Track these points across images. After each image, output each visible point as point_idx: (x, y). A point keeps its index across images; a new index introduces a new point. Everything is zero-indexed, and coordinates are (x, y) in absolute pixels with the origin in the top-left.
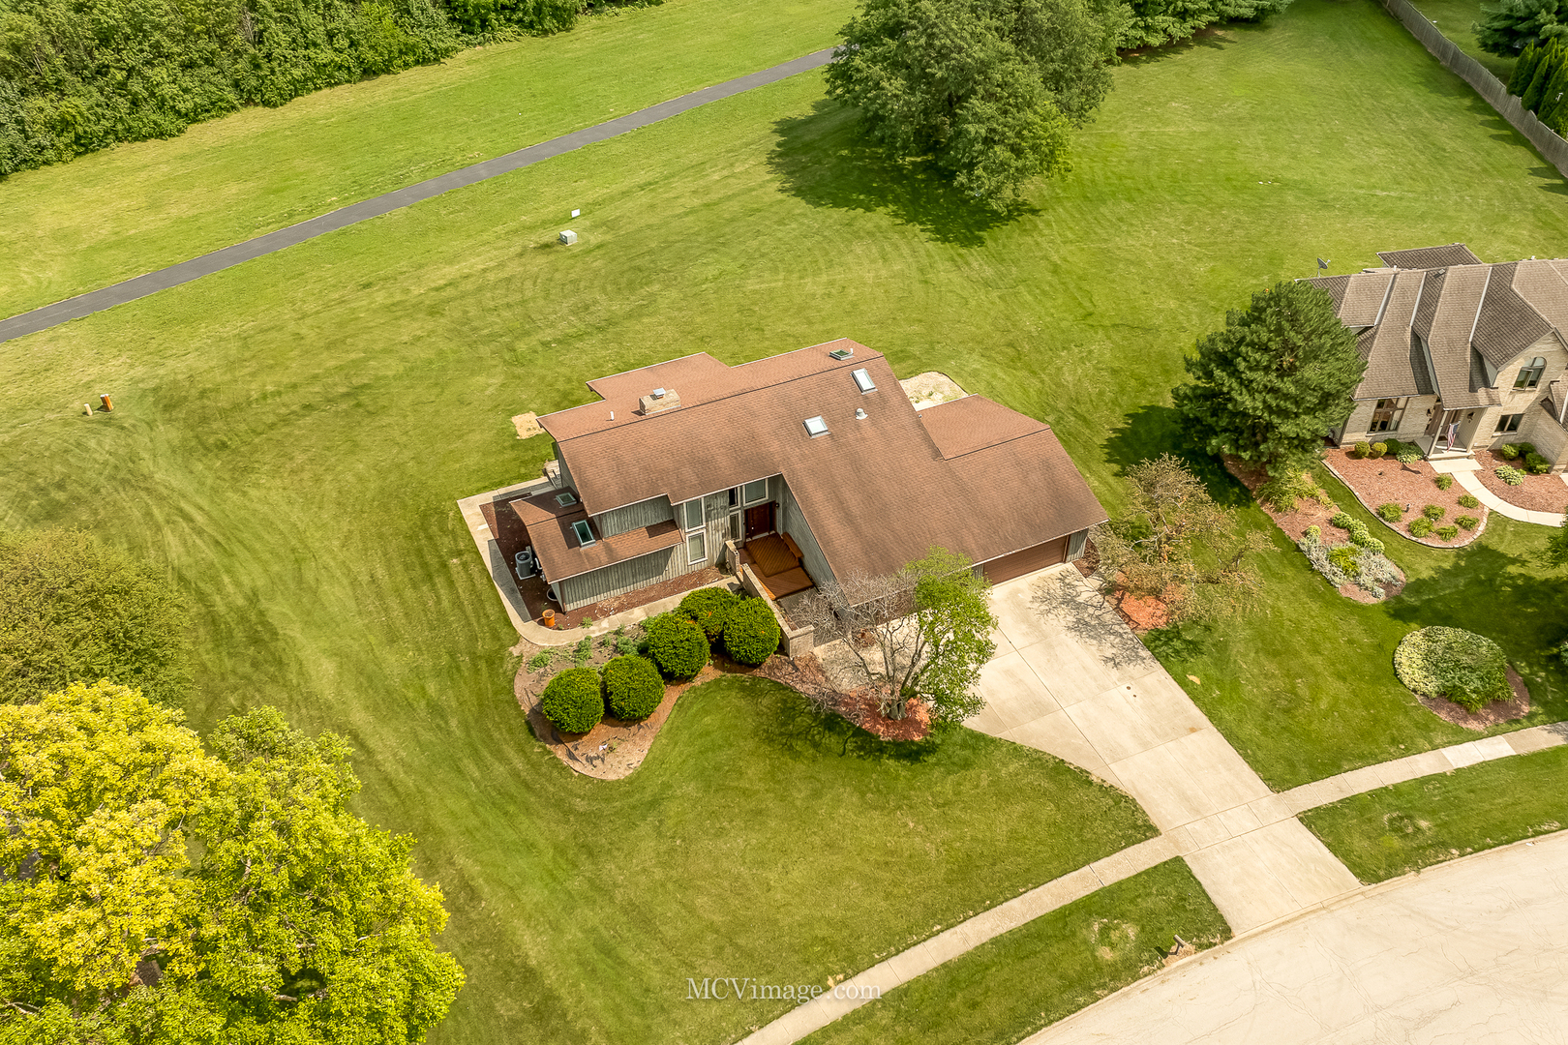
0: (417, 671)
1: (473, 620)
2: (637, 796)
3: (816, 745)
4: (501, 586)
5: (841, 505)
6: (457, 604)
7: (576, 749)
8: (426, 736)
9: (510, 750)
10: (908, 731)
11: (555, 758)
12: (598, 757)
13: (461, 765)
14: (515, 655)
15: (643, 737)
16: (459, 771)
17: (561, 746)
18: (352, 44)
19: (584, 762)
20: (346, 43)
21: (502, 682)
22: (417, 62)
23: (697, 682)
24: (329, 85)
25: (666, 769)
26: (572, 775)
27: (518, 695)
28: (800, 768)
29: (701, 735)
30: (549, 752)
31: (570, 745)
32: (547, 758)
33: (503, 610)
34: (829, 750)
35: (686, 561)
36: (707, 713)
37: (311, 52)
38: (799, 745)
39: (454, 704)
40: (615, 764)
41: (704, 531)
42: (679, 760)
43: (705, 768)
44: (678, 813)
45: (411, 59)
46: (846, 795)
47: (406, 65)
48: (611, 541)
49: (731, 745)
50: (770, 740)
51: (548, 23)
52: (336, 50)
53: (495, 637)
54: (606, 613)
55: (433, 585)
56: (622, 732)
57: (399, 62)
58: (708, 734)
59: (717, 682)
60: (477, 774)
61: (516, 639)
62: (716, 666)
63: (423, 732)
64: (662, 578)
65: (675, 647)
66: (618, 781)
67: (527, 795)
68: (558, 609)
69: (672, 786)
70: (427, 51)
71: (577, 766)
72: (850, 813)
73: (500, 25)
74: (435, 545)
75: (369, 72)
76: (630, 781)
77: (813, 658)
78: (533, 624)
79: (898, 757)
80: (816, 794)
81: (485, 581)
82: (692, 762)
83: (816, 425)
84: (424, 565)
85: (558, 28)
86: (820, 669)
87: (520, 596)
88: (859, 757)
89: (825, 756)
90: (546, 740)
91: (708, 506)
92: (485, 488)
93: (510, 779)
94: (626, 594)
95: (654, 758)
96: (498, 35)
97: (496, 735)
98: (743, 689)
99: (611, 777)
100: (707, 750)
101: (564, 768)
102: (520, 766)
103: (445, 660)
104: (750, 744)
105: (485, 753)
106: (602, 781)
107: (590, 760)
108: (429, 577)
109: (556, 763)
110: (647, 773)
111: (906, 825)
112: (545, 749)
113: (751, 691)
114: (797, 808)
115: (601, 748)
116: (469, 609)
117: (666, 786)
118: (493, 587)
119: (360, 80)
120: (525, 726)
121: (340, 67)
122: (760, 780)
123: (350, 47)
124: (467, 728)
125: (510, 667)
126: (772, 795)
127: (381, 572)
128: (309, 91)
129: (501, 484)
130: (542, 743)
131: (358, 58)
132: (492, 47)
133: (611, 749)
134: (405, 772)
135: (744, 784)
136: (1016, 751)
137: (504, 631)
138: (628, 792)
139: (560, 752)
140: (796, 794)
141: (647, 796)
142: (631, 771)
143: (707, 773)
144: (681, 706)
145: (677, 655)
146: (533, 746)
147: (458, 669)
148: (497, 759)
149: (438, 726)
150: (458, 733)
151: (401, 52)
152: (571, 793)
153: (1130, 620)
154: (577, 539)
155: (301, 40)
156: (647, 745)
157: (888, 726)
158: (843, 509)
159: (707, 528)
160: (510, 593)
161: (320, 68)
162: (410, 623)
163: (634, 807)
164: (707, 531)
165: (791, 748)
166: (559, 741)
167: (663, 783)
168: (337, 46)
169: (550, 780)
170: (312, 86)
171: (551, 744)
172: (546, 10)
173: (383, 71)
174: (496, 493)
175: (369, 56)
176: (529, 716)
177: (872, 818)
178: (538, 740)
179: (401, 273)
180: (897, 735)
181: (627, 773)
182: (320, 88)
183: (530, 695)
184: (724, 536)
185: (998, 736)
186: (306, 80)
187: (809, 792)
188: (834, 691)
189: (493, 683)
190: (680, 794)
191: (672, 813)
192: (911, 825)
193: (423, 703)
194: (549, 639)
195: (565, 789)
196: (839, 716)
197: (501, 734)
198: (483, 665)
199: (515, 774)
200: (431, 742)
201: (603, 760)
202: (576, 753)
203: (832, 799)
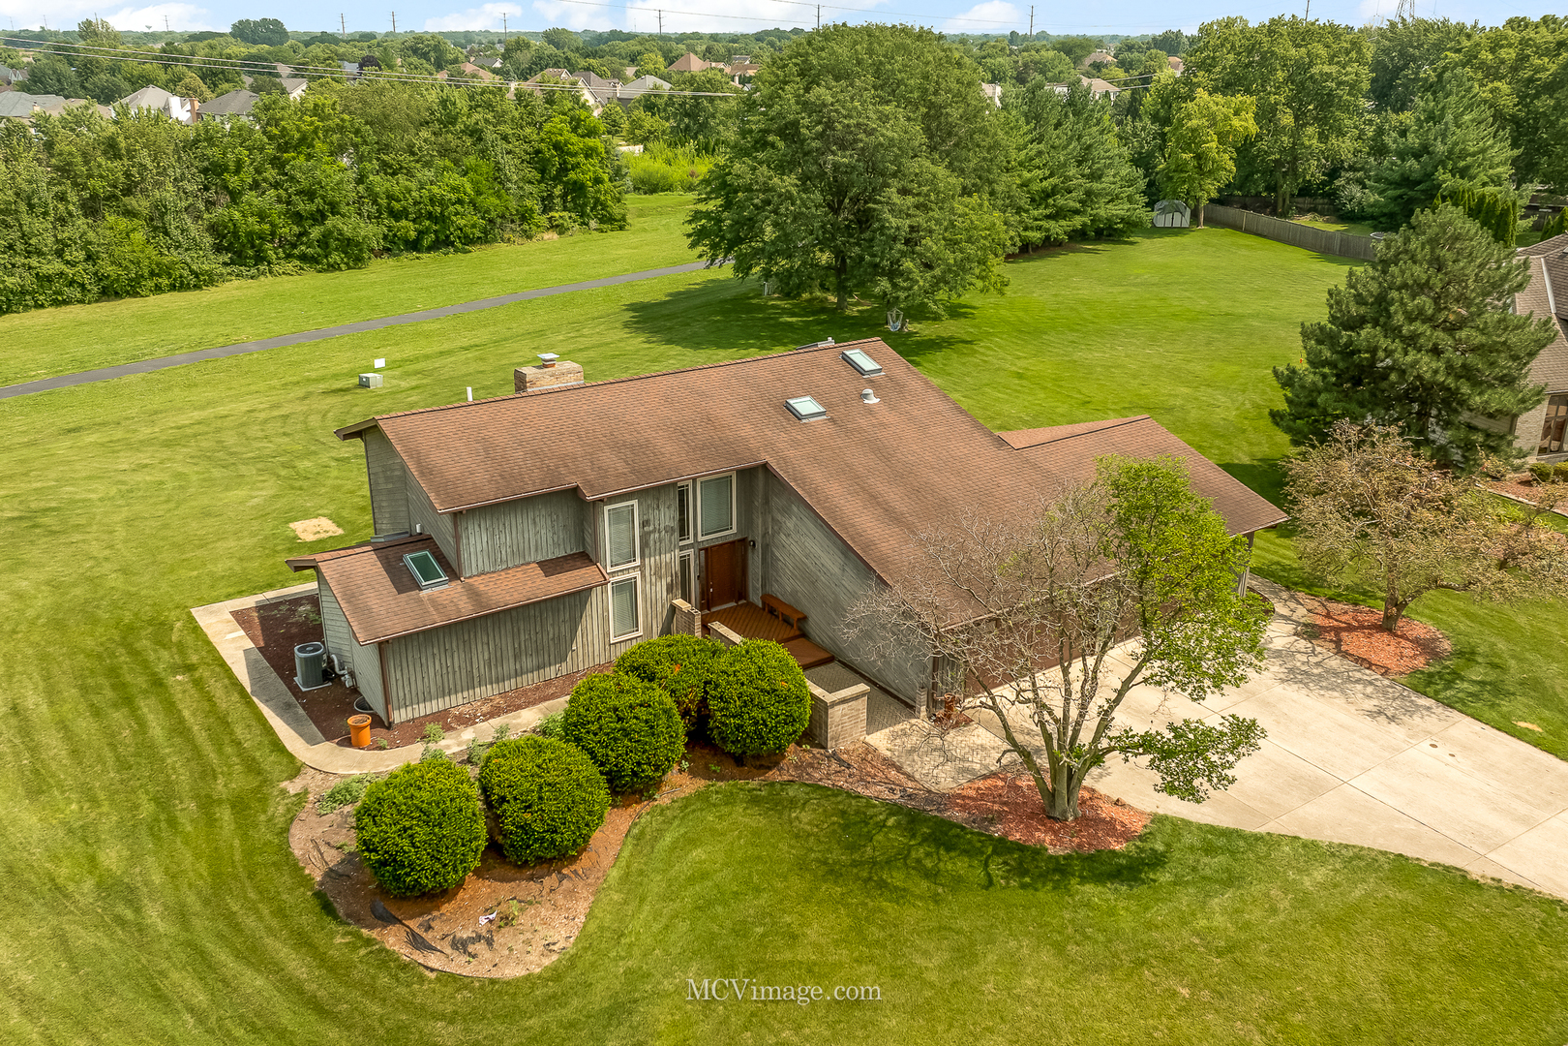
0: (85, 835)
1: (208, 749)
2: (575, 1002)
3: (931, 875)
4: (266, 702)
5: (873, 499)
6: (179, 729)
7: (429, 927)
8: (85, 938)
9: (278, 945)
10: (1095, 836)
11: (383, 950)
12: (479, 938)
13: (164, 985)
14: (292, 792)
15: (571, 894)
16: (159, 996)
17: (395, 928)
18: (89, 257)
19: (448, 950)
20: (81, 255)
21: (264, 834)
22: (173, 288)
23: (663, 799)
24: (56, 303)
25: (631, 945)
26: (422, 979)
27: (297, 853)
28: (912, 915)
29: (691, 880)
30: (369, 942)
31: (413, 924)
32: (363, 952)
33: (269, 731)
34: (958, 880)
35: (606, 634)
36: (692, 842)
37: (34, 261)
38: (897, 878)
39: (157, 878)
40: (518, 946)
41: (637, 574)
42: (656, 927)
43: (713, 936)
44: (674, 1024)
45: (165, 281)
46: (1025, 951)
47: (158, 289)
48: (476, 582)
49: (758, 890)
50: (833, 873)
51: (335, 257)
52: (68, 263)
53: (252, 767)
54: (467, 721)
55: (134, 711)
56: (526, 888)
57: (150, 284)
58: (704, 876)
59: (702, 796)
60: (201, 999)
61: (295, 769)
62: (693, 773)
63: (82, 932)
64: (564, 669)
65: (620, 719)
66: (527, 978)
67: (320, 1028)
68: (378, 723)
69: (649, 975)
70: (186, 273)
71: (434, 961)
72: (1049, 984)
73: (278, 259)
74: (145, 661)
75: (109, 291)
76: (555, 974)
77: (870, 750)
78: (328, 746)
79: (1100, 878)
80: (965, 955)
81: (235, 697)
82: (683, 927)
83: (805, 405)
84: (119, 686)
85: (347, 264)
86: (889, 763)
87: (301, 711)
88: (1024, 886)
89: (954, 891)
90: (359, 921)
91: (644, 524)
92: (240, 593)
93: (278, 998)
94: (503, 694)
95: (601, 928)
96: (276, 268)
97: (250, 922)
98: (755, 801)
99: (512, 971)
100: (710, 904)
101: (404, 967)
102: (302, 973)
103: (147, 809)
104: (797, 884)
105: (223, 956)
106: (493, 982)
107: (460, 945)
108: (127, 701)
109: (385, 959)
110: (589, 956)
111: (1174, 994)
112: (359, 936)
113: (775, 803)
114: (932, 986)
115: (483, 920)
116: (201, 737)
117: (634, 977)
118: (250, 704)
119: (97, 301)
120: (315, 902)
121: (71, 283)
122: (836, 943)
123: (86, 260)
124: (182, 916)
125: (281, 809)
126: (872, 968)
127: (33, 700)
128: (27, 308)
129: (270, 586)
130: (353, 928)
131: (96, 274)
132: (266, 281)
133: (507, 920)
134: (26, 1013)
135: (805, 954)
136: (1311, 851)
137: (269, 761)
138: (554, 996)
139: (393, 940)
140: (920, 961)
141: (599, 999)
142: (555, 957)
143: (720, 943)
144: (639, 838)
145: (626, 733)
146: (332, 935)
147: (172, 822)
148: (250, 964)
149: (120, 921)
150: (162, 927)
151: (152, 274)
152: (422, 1011)
153: (1371, 664)
154: (412, 578)
155: (19, 246)
156: (582, 907)
157: (1055, 833)
158: (878, 504)
159: (642, 568)
160: (284, 710)
161: (45, 280)
162: (80, 763)
163: (572, 1025)
164: (643, 576)
165: (882, 885)
166: (388, 920)
167: (628, 972)
168: (69, 258)
169: (372, 992)
170: (31, 303)
171: (371, 927)
172: (333, 244)
173: (128, 293)
174: (260, 597)
175: (110, 270)
176: (321, 884)
177: (1098, 990)
178: (342, 923)
179: (127, 419)
180: (1080, 846)
181: (546, 962)
182: (42, 306)
183: (323, 849)
184: (670, 589)
185: (1263, 830)
186: (23, 293)
187: (946, 956)
188: (929, 791)
189: (245, 837)
190: (671, 988)
191: (662, 1027)
192: (1185, 992)
193: (89, 885)
194: (360, 764)
195: (406, 1005)
196: (956, 826)
197: (261, 918)
198: (225, 815)
199: (293, 988)
200: (98, 949)
201: (490, 942)
202: (428, 936)
203: (1000, 961)
